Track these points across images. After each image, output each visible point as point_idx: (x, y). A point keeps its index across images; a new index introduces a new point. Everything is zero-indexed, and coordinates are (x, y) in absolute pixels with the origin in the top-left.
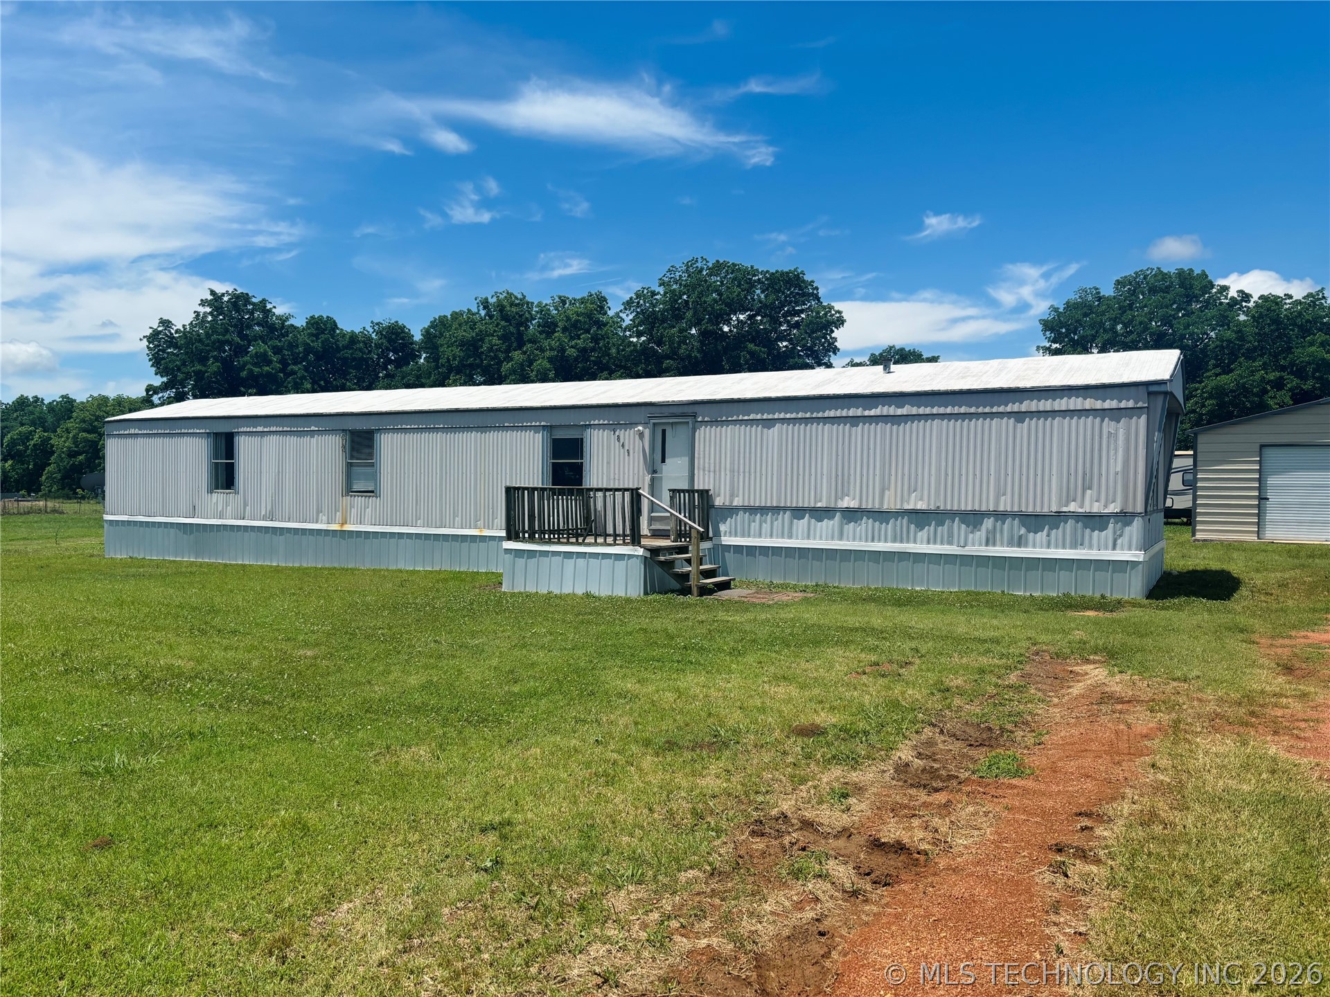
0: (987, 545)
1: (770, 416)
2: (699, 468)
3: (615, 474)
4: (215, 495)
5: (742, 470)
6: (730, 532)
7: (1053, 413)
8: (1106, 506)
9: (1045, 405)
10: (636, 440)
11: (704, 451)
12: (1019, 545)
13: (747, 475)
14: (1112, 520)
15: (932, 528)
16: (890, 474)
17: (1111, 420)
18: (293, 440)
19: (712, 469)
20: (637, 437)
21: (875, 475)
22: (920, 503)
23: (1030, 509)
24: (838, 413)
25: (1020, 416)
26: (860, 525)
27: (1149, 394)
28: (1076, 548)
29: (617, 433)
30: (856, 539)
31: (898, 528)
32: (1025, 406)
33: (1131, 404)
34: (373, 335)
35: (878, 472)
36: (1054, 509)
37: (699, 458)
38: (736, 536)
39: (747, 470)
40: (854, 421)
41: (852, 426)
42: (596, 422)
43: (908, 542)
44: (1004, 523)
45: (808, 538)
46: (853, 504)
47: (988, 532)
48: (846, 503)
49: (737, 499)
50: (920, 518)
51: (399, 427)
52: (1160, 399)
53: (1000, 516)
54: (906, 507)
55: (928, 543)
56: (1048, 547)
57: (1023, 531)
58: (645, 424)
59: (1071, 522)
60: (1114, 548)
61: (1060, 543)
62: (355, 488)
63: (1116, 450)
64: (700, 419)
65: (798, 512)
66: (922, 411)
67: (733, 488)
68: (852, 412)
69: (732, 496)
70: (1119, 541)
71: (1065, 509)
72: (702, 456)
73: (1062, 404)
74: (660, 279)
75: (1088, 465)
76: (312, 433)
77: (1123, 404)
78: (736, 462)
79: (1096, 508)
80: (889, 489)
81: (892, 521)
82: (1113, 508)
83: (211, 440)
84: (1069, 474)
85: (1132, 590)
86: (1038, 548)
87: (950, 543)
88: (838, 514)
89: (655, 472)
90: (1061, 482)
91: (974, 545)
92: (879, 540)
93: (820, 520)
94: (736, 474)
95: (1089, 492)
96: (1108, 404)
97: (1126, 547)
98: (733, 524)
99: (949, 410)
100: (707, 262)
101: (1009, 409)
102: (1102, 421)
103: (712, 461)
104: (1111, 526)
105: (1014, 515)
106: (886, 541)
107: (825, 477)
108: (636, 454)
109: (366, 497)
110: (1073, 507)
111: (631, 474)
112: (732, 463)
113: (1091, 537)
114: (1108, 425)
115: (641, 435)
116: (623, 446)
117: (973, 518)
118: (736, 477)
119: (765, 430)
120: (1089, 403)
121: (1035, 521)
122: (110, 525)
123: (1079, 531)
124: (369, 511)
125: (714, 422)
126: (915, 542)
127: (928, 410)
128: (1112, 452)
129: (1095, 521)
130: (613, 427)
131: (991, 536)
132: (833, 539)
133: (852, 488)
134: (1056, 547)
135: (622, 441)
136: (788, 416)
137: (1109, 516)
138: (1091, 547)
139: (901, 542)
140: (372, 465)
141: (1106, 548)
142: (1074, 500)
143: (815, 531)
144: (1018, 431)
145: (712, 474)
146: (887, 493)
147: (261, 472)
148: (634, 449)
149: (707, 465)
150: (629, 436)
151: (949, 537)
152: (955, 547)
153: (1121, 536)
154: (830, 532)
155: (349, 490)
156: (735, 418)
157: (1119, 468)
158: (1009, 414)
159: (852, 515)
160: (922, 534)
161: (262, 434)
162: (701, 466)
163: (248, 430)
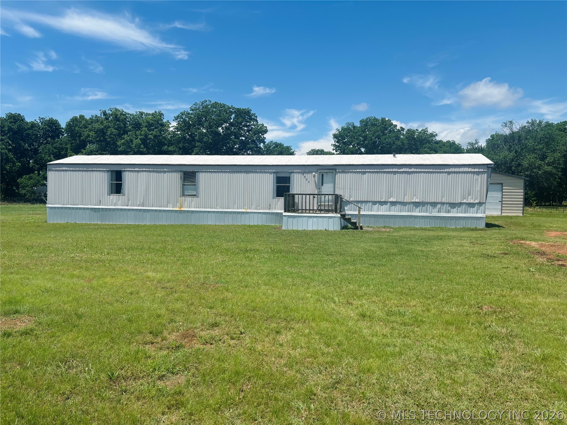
0: (438, 213)
1: (365, 171)
2: (337, 188)
3: (303, 189)
4: (111, 197)
5: (353, 188)
6: (349, 210)
7: (459, 172)
8: (475, 201)
9: (457, 170)
10: (312, 178)
11: (339, 182)
12: (448, 213)
13: (356, 190)
14: (476, 205)
15: (421, 207)
16: (407, 191)
17: (476, 175)
18: (155, 174)
19: (342, 188)
20: (313, 177)
21: (402, 191)
22: (417, 200)
23: (452, 202)
24: (389, 170)
25: (449, 173)
26: (396, 207)
27: (488, 167)
28: (465, 213)
29: (304, 175)
30: (395, 211)
31: (409, 208)
32: (451, 170)
33: (482, 170)
34: (40, 124)
35: (403, 190)
36: (459, 201)
37: (337, 184)
38: (351, 211)
39: (356, 188)
40: (395, 173)
41: (394, 174)
42: (296, 171)
43: (413, 212)
44: (444, 206)
45: (378, 211)
46: (394, 200)
47: (439, 209)
48: (391, 200)
49: (351, 198)
50: (417, 204)
51: (208, 170)
52: (490, 169)
53: (443, 204)
54: (412, 201)
55: (419, 212)
56: (457, 213)
57: (450, 208)
58: (316, 172)
59: (464, 205)
60: (477, 213)
61: (461, 212)
62: (186, 194)
63: (478, 184)
64: (338, 171)
65: (374, 203)
66: (417, 170)
67: (350, 194)
68: (394, 170)
69: (350, 197)
70: (478, 211)
71: (462, 202)
72: (338, 183)
73: (462, 170)
74: (190, 108)
75: (469, 188)
76: (165, 172)
77: (480, 170)
78: (352, 186)
79: (472, 201)
80: (406, 195)
81: (407, 205)
82: (477, 201)
83: (109, 173)
84: (464, 191)
85: (482, 226)
86: (454, 213)
87: (426, 212)
88: (389, 203)
89: (319, 189)
90: (461, 195)
91: (434, 213)
92: (403, 212)
93: (382, 205)
94: (351, 190)
95: (469, 196)
96: (476, 170)
97: (480, 213)
98: (350, 207)
99: (426, 170)
100: (211, 102)
101: (445, 171)
102: (474, 175)
103: (342, 185)
104: (476, 206)
105: (447, 203)
106: (405, 212)
107: (384, 191)
108: (312, 183)
109: (192, 197)
110: (465, 201)
111: (310, 189)
112: (350, 186)
113: (470, 210)
114: (476, 176)
115: (314, 176)
116: (307, 180)
117: (434, 204)
118: (351, 191)
119: (362, 175)
120: (470, 170)
121: (453, 205)
122: (50, 209)
123: (467, 208)
124: (193, 203)
125: (343, 172)
126: (415, 212)
127: (420, 170)
128: (477, 185)
129: (471, 205)
130: (303, 173)
131: (440, 210)
132: (387, 211)
133: (394, 195)
134: (460, 213)
135: (306, 178)
136: (371, 171)
137: (476, 204)
138: (470, 213)
139: (410, 212)
140: (195, 185)
141: (475, 213)
142: (465, 199)
143: (380, 209)
144: (448, 178)
145: (342, 190)
146: (406, 196)
147: (137, 187)
148: (311, 181)
149: (340, 187)
150: (309, 176)
151: (426, 210)
152: (428, 213)
153: (479, 209)
154: (386, 209)
155: (183, 195)
156: (351, 171)
157: (479, 189)
158: (446, 172)
159: (393, 203)
160: (418, 209)
161: (138, 171)
162: (338, 187)
163: (130, 169)
